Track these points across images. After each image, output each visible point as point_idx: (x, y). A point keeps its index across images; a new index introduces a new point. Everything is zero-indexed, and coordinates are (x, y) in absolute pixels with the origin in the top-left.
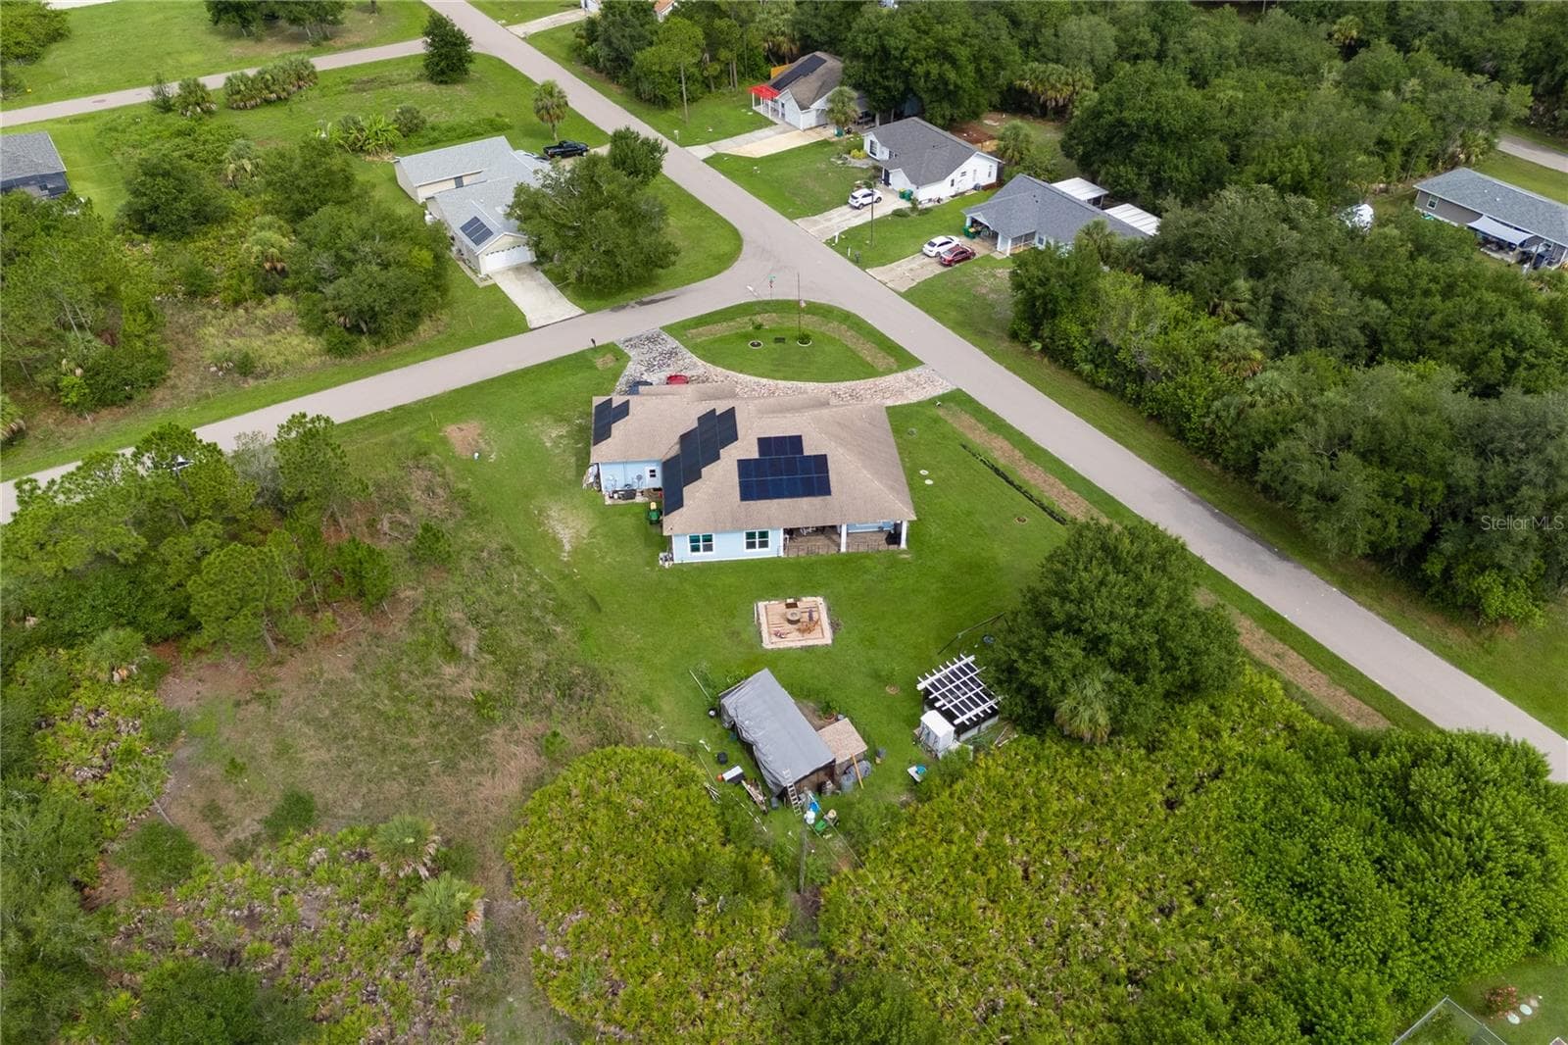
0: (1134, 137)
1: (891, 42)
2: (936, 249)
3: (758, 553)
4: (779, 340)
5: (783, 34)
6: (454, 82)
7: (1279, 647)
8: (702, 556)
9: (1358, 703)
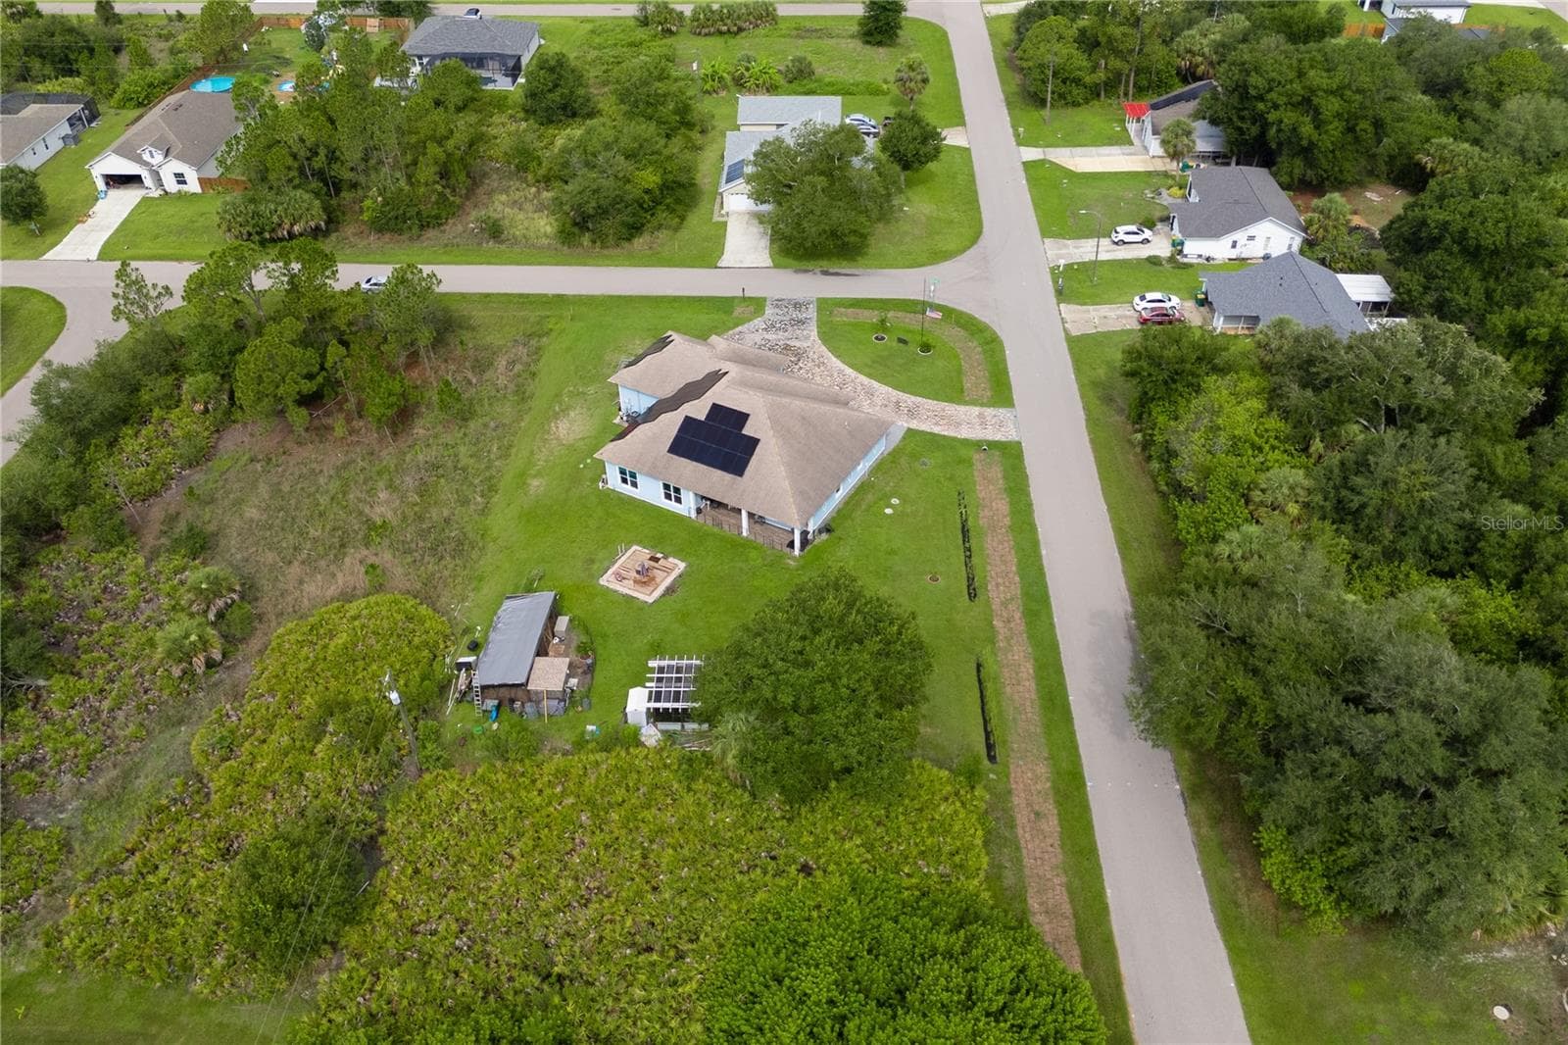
0: (1435, 242)
1: (1255, 80)
2: (1144, 304)
3: (671, 505)
4: (901, 341)
5: (1203, 55)
6: (880, 44)
7: (1050, 807)
8: (627, 489)
9: (1066, 898)
